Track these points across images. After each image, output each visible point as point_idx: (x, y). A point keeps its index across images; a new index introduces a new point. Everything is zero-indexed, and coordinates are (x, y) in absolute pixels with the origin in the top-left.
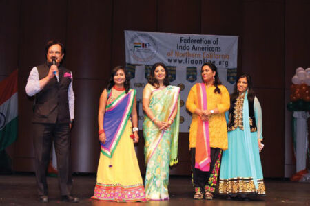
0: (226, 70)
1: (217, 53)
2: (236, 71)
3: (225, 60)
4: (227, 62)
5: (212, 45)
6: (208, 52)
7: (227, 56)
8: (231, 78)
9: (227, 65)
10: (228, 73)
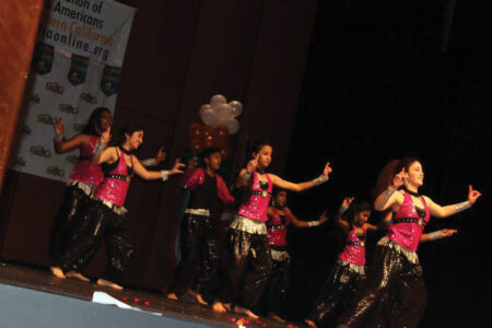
0: (102, 66)
1: (95, 30)
2: (119, 72)
3: (105, 48)
4: (107, 52)
5: (89, 12)
6: (80, 24)
7: (108, 41)
8: (109, 85)
9: (105, 58)
10: (105, 73)
